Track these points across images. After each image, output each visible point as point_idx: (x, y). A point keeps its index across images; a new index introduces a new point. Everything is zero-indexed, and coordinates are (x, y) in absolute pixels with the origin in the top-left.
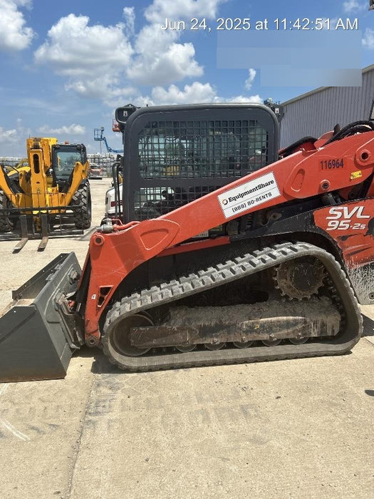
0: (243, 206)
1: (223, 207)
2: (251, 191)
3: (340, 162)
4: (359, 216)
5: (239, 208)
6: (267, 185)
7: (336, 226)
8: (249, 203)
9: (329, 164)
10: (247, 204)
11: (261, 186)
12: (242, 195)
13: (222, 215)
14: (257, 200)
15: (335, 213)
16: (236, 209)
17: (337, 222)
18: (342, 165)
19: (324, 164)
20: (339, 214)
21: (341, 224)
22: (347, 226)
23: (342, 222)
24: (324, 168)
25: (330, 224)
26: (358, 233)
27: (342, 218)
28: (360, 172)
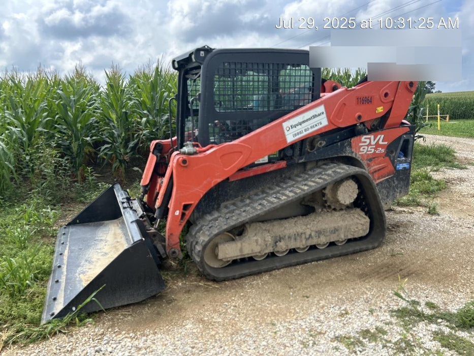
0: (301, 133)
1: (286, 133)
2: (307, 120)
3: (369, 99)
4: (381, 142)
5: (298, 134)
6: (319, 115)
7: (365, 151)
8: (305, 130)
9: (363, 100)
10: (304, 131)
11: (315, 116)
12: (300, 124)
13: (285, 140)
14: (311, 127)
15: (366, 140)
16: (296, 135)
17: (366, 147)
18: (371, 102)
19: (359, 100)
20: (368, 141)
21: (369, 149)
22: (373, 150)
23: (370, 147)
24: (359, 103)
25: (361, 150)
26: (379, 155)
27: (370, 144)
28: (382, 107)
